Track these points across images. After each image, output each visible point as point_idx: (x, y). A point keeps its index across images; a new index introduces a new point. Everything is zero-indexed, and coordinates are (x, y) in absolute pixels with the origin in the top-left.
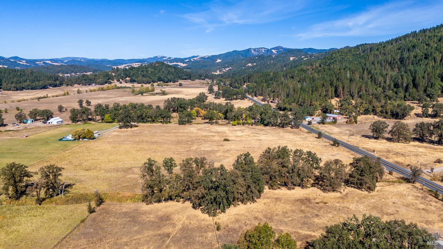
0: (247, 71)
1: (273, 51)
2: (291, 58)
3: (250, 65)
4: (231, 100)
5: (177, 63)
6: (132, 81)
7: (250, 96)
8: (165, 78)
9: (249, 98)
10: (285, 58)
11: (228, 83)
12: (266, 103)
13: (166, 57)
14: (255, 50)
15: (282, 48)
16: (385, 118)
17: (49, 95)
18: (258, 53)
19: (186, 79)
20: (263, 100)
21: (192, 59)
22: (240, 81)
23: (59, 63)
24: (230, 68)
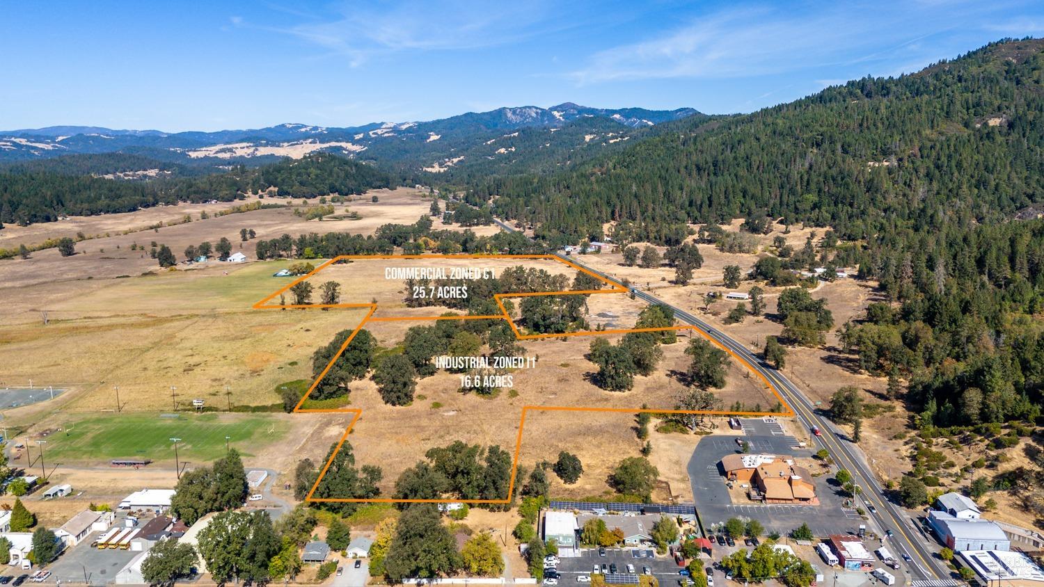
0: (496, 166)
1: (555, 113)
2: (586, 137)
3: (503, 150)
4: (469, 226)
5: (338, 144)
6: (282, 194)
7: (499, 220)
9: (497, 222)
10: (574, 137)
11: (462, 195)
12: (522, 229)
14: (514, 111)
15: (573, 106)
16: (658, 245)
18: (522, 119)
20: (518, 226)
21: (371, 133)
22: (482, 194)
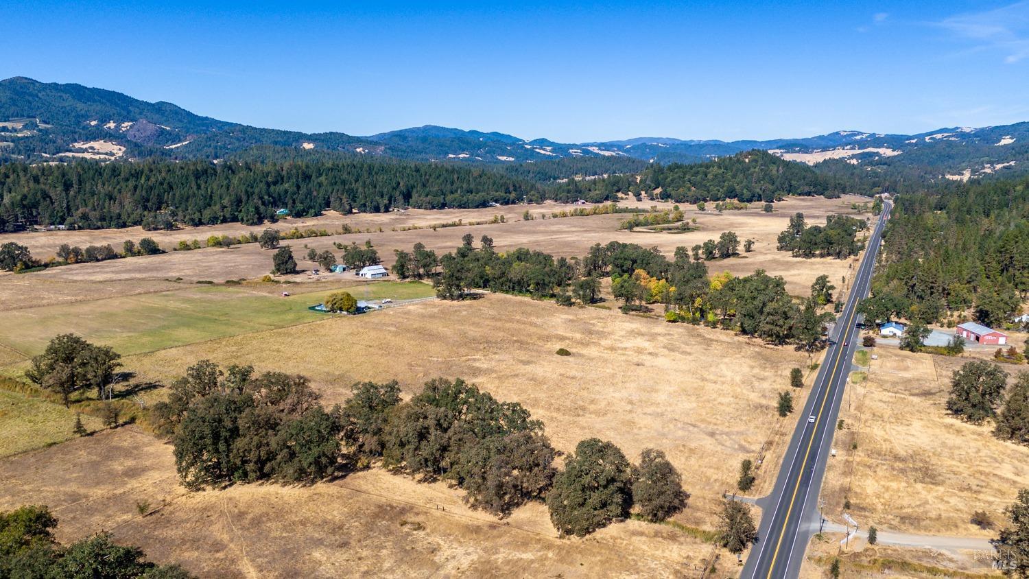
8: (745, 191)
13: (862, 134)
17: (463, 222)
19: (809, 194)
23: (614, 151)
24: (1012, 163)
